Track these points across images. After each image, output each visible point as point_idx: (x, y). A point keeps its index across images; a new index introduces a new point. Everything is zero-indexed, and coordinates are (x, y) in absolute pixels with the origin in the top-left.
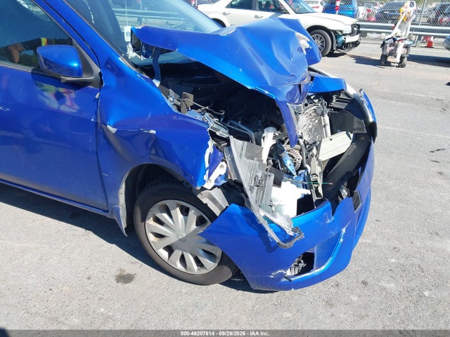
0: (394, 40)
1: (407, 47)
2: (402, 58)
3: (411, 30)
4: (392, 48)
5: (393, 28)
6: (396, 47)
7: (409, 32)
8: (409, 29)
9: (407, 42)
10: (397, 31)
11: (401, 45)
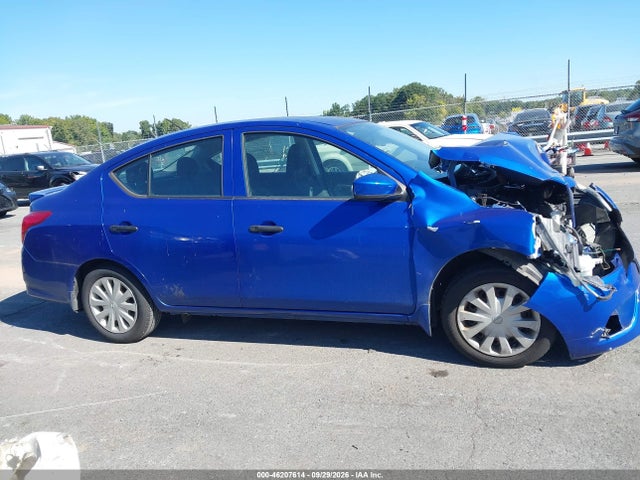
0: (554, 150)
1: (570, 156)
2: (568, 170)
3: (569, 138)
4: (554, 159)
5: (547, 139)
6: (559, 158)
7: (567, 141)
8: (566, 138)
9: (570, 151)
10: (552, 142)
11: (564, 155)
